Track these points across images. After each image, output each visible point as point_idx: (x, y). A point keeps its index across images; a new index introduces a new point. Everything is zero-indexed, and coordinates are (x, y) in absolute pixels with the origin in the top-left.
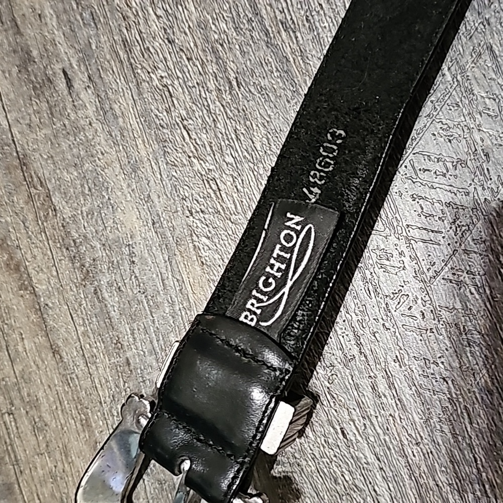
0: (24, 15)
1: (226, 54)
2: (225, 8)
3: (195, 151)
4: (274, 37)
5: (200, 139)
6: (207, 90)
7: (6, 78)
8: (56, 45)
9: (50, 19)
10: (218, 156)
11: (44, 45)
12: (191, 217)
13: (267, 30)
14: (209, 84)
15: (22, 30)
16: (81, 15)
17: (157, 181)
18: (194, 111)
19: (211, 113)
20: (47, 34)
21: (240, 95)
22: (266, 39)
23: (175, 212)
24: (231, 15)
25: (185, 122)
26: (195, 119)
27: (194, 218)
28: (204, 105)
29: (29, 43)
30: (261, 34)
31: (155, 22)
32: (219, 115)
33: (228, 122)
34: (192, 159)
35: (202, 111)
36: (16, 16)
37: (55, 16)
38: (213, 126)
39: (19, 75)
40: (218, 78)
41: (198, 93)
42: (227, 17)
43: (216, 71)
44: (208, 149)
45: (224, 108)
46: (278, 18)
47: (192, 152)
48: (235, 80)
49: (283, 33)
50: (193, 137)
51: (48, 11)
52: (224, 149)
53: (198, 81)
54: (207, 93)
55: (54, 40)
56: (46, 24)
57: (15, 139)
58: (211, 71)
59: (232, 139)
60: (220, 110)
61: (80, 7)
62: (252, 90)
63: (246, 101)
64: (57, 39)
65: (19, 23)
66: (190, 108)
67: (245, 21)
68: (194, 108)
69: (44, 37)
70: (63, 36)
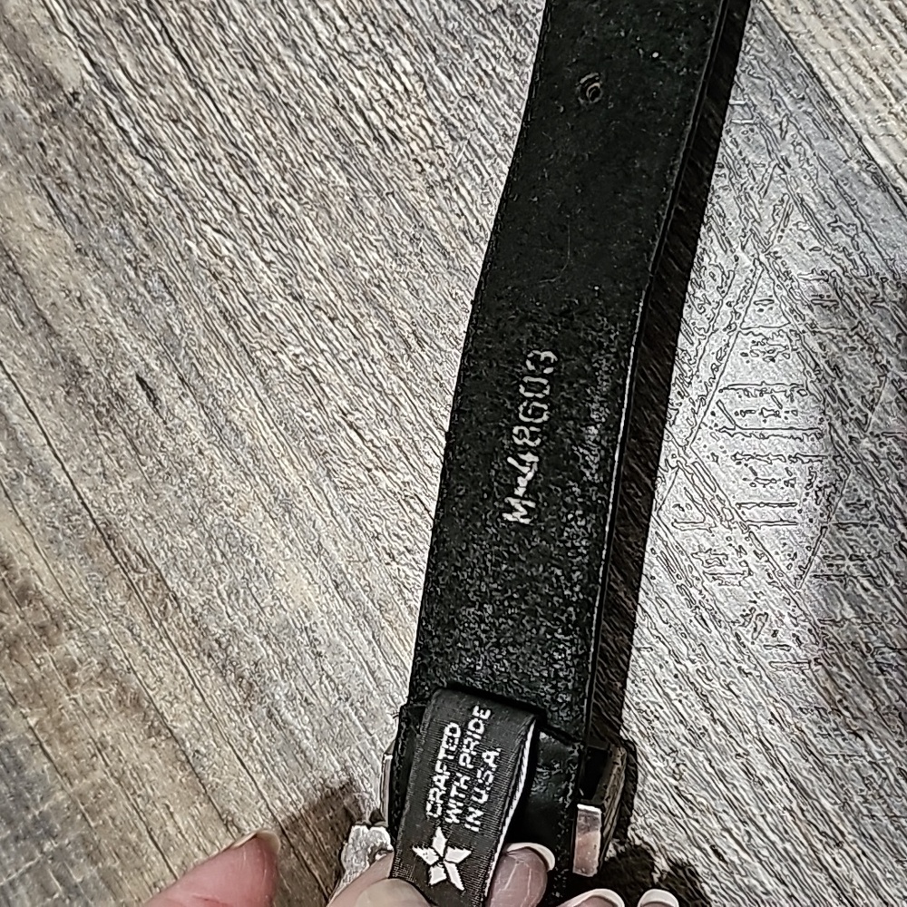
0: (54, 304)
1: (389, 298)
2: (370, 228)
3: (375, 459)
4: (457, 256)
5: (379, 439)
6: (372, 360)
7: (49, 408)
8: (116, 340)
9: (98, 302)
10: (413, 458)
11: (97, 344)
12: (393, 563)
13: (443, 248)
14: (372, 351)
15: (57, 328)
16: (145, 284)
17: (327, 519)
18: (359, 397)
19: (386, 394)
20: (97, 326)
21: (426, 358)
22: (445, 263)
23: (366, 561)
24: (381, 237)
25: (350, 418)
26: (363, 410)
27: (398, 563)
28: (373, 386)
29: (73, 346)
30: (435, 257)
31: (264, 273)
32: (401, 394)
33: (417, 403)
34: (374, 471)
35: (372, 394)
36: (41, 308)
37: (103, 295)
38: (395, 414)
39: (69, 399)
40: (386, 339)
41: (359, 367)
42: (377, 240)
43: (379, 329)
44: (395, 450)
45: (405, 383)
46: (457, 226)
47: (371, 461)
48: (412, 336)
49: (470, 247)
50: (367, 438)
51: (91, 290)
52: (420, 445)
53: (355, 350)
54: (373, 365)
55: (111, 333)
56: (93, 310)
57: (86, 501)
58: (371, 330)
59: (429, 427)
60: (400, 387)
61: (141, 274)
62: (443, 345)
63: (437, 365)
64: (116, 330)
65: (49, 318)
66: (352, 393)
67: (405, 242)
68: (359, 392)
69: (95, 331)
70: (124, 325)
